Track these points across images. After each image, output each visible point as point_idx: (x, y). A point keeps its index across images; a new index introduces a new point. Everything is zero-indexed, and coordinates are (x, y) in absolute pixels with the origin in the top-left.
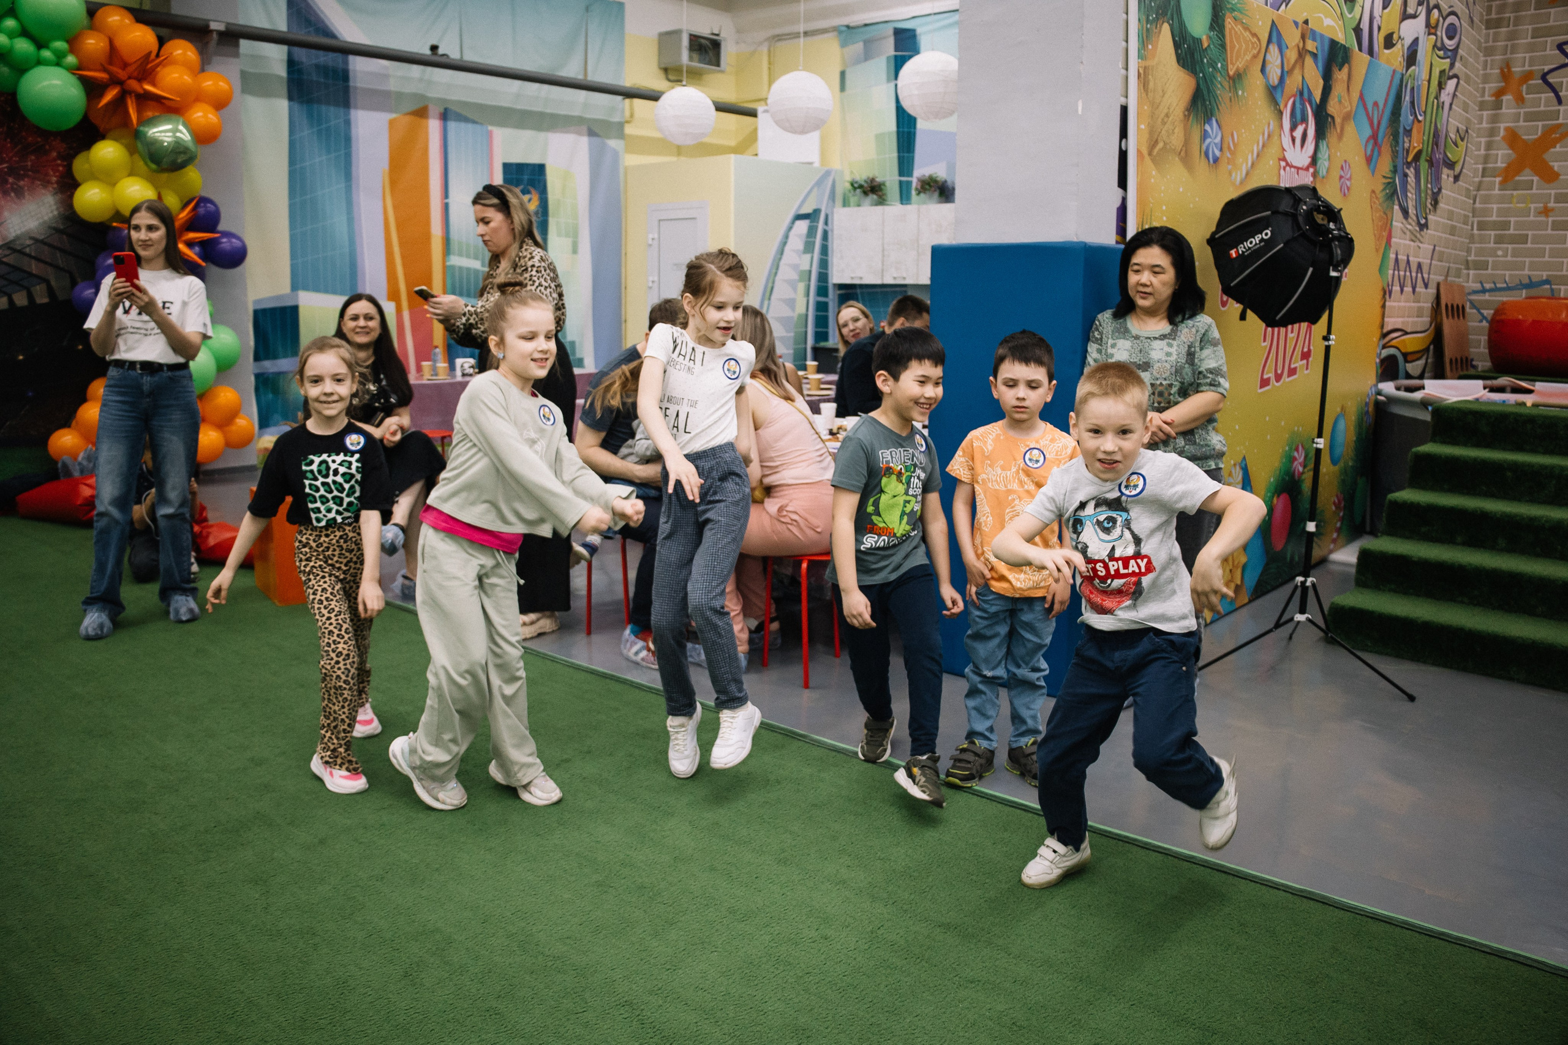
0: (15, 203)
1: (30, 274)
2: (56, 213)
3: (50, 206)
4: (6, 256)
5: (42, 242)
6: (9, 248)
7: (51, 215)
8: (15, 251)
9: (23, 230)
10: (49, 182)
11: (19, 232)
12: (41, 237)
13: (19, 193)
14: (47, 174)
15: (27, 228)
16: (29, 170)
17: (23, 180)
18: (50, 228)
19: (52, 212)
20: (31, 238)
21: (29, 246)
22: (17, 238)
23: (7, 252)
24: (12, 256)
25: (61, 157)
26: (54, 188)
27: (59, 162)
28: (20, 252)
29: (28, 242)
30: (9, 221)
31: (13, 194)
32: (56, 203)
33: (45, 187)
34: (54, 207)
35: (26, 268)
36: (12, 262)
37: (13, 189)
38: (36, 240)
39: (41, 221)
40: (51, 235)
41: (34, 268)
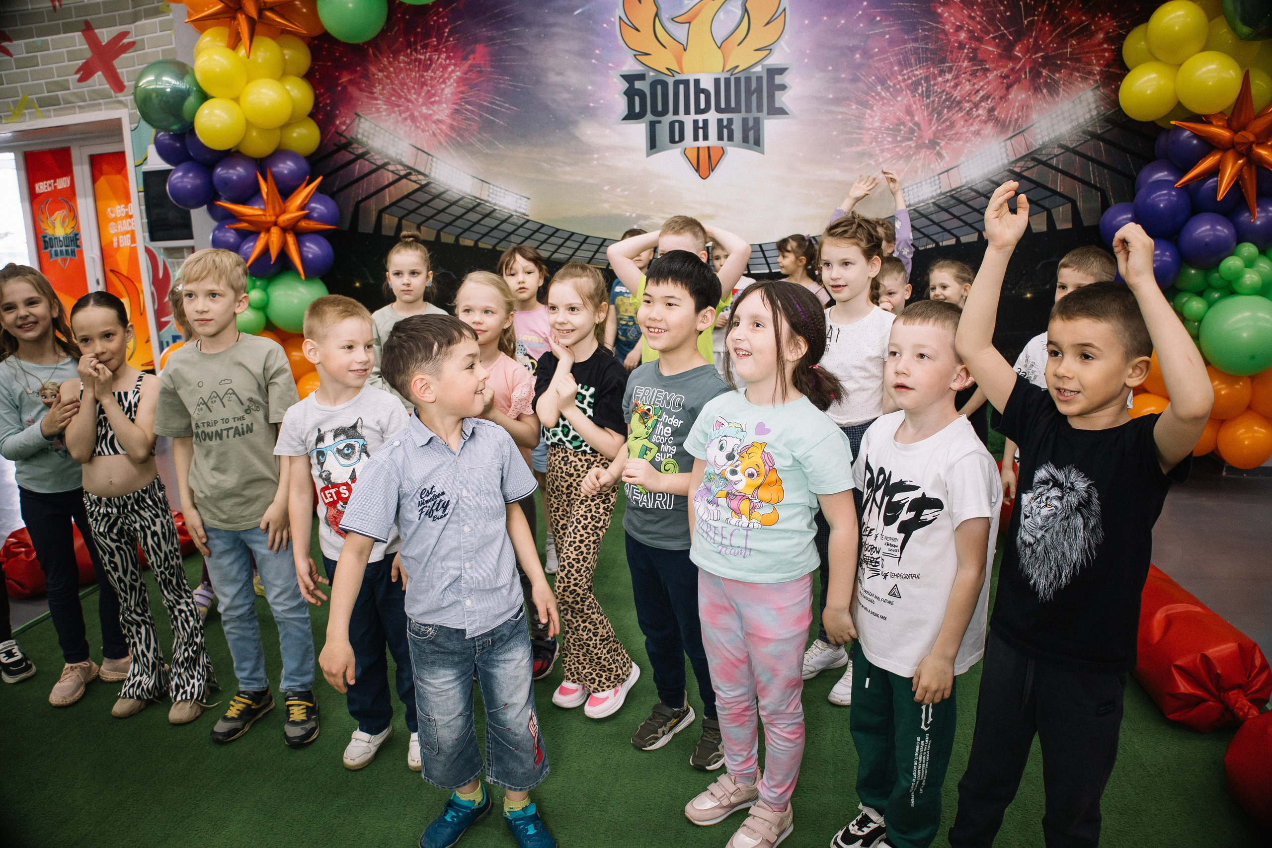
0: (1046, 102)
1: (1054, 192)
2: (1094, 113)
3: (1089, 104)
4: (1028, 168)
5: (1074, 151)
6: (1034, 159)
7: (1088, 116)
8: (1040, 162)
9: (1052, 136)
10: (1090, 73)
11: (1046, 139)
12: (1072, 145)
13: (1053, 88)
14: (1089, 63)
15: (1057, 133)
16: (1067, 59)
17: (1060, 72)
18: (1084, 132)
19: (1090, 111)
20: (1061, 146)
21: (1056, 156)
22: (1044, 146)
23: (1031, 164)
24: (1036, 169)
25: (1108, 39)
26: (1096, 81)
27: (1105, 46)
28: (1045, 164)
29: (1057, 151)
30: (1037, 125)
31: (1045, 91)
32: (1096, 101)
33: (1085, 79)
34: (1093, 106)
35: (1049, 185)
36: (1034, 177)
37: (1046, 85)
38: (1067, 149)
39: (1075, 123)
40: (1086, 142)
41: (1060, 184)
